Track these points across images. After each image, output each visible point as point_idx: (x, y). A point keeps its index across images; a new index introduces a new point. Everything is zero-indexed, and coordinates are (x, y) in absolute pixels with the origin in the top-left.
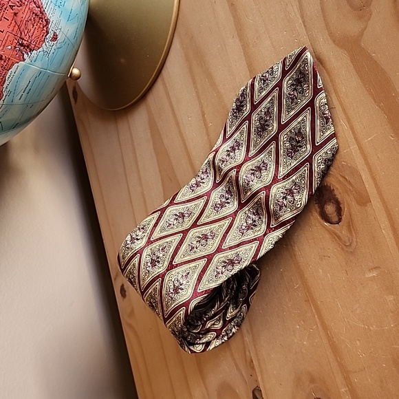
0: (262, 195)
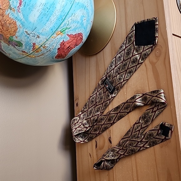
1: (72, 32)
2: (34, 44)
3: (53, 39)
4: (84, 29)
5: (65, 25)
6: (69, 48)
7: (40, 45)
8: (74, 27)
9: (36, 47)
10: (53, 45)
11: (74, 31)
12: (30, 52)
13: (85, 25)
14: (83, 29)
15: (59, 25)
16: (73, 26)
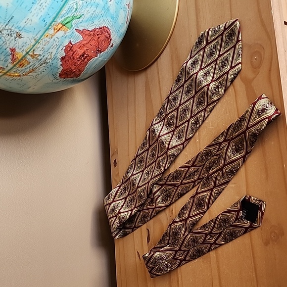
0: (206, 88)
1: (86, 24)
2: (13, 50)
3: (47, 39)
4: (113, 18)
5: (70, 10)
6: (85, 58)
7: (24, 53)
8: (89, 14)
9: (18, 56)
10: (50, 51)
11: (91, 22)
12: (7, 67)
13: (112, 10)
14: (110, 19)
15: (58, 11)
16: (88, 12)
